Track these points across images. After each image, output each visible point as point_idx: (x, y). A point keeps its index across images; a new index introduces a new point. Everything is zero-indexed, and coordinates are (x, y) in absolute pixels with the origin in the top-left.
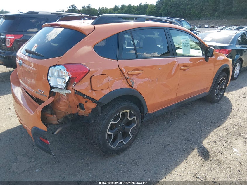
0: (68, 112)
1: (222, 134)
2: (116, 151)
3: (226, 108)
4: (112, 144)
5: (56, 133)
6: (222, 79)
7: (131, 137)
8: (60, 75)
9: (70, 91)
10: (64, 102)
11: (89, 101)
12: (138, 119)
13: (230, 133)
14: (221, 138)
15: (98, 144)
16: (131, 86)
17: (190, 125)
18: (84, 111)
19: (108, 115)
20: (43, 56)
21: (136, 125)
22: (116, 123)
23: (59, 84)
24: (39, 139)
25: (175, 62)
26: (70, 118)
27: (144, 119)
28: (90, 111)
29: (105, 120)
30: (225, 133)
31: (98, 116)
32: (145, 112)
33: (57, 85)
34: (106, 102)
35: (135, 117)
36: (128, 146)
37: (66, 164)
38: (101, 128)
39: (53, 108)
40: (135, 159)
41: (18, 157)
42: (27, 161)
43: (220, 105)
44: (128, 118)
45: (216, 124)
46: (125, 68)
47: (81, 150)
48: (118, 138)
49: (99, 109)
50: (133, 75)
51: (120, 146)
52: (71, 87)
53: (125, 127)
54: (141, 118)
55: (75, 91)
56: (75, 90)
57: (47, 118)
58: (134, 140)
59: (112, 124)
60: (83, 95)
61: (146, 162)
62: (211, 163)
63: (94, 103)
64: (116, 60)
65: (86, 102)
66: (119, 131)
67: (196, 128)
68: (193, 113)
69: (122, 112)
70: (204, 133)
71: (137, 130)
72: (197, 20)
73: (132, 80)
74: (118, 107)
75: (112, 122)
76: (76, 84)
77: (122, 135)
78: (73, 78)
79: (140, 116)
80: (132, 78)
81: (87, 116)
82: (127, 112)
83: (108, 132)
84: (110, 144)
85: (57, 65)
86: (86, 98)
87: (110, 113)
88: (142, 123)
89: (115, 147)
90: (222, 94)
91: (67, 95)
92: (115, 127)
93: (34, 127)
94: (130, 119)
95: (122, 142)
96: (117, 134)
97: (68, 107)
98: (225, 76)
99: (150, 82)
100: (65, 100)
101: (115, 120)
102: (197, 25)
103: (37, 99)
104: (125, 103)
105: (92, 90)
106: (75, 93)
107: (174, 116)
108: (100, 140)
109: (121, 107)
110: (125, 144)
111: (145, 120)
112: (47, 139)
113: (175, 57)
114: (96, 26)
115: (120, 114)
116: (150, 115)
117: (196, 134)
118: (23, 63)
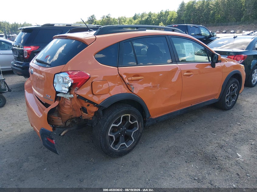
0: (72, 116)
1: (228, 140)
2: (119, 153)
3: (237, 114)
4: (114, 146)
5: (62, 135)
6: (232, 85)
7: (134, 140)
8: (65, 81)
9: (72, 96)
10: (68, 105)
11: (91, 105)
12: (140, 123)
13: (237, 139)
14: (227, 143)
15: (100, 146)
16: (131, 91)
17: (196, 131)
18: (87, 114)
19: (109, 118)
20: (51, 65)
21: (138, 129)
22: (117, 126)
23: (63, 89)
24: (46, 139)
25: (177, 68)
26: (77, 122)
27: (147, 123)
28: (93, 114)
29: (106, 123)
30: (232, 138)
31: (99, 119)
32: (147, 116)
33: (62, 90)
34: (106, 106)
35: (137, 121)
36: (130, 149)
37: (71, 164)
38: (103, 130)
39: (59, 112)
40: (136, 161)
41: (29, 157)
42: (37, 161)
43: (232, 112)
44: (130, 121)
45: (223, 130)
46: (125, 74)
47: (87, 152)
48: (120, 140)
49: (101, 112)
50: (133, 80)
51: (122, 149)
52: (73, 92)
53: (127, 130)
54: (143, 122)
55: (78, 96)
56: (77, 94)
57: (53, 120)
58: (136, 144)
59: (113, 127)
60: (85, 99)
61: (146, 164)
62: (211, 166)
63: (96, 107)
64: (116, 67)
65: (88, 105)
66: (121, 134)
67: (202, 134)
68: (202, 119)
69: (123, 116)
70: (209, 139)
71: (140, 134)
72: (222, 25)
73: (132, 85)
74: (119, 111)
75: (113, 125)
76: (78, 90)
77: (124, 138)
78: (75, 83)
79: (142, 120)
80: (132, 83)
81: (91, 119)
82: (128, 116)
83: (109, 134)
84: (111, 146)
85: (61, 72)
86: (87, 102)
87: (111, 116)
88: (144, 127)
89: (117, 150)
90: (234, 101)
91: (71, 99)
92: (117, 130)
93: (42, 129)
94: (132, 123)
95: (124, 144)
96: (119, 137)
97: (72, 110)
98: (236, 82)
99: (151, 87)
100: (69, 104)
101: (116, 123)
102: (221, 30)
103: (46, 103)
104: (126, 108)
105: (93, 94)
106: (77, 97)
107: (181, 123)
108: (101, 141)
109: (122, 110)
110: (127, 147)
111: (148, 125)
112: (52, 139)
113: (177, 64)
114: (97, 36)
115: (121, 117)
116: (153, 119)
117: (201, 139)
118: (34, 71)
